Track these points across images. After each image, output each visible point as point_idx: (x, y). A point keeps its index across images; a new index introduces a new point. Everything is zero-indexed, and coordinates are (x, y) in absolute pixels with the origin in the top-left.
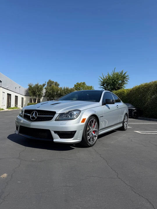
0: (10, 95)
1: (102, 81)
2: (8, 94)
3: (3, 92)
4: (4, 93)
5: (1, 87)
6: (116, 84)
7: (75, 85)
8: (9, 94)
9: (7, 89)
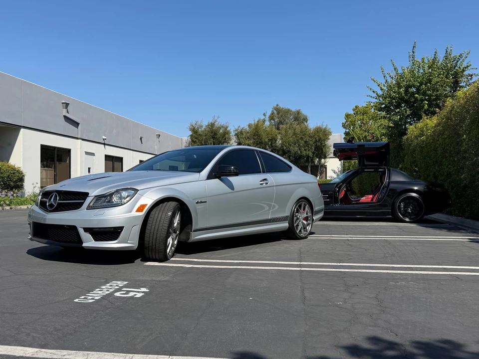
0: (120, 160)
1: (380, 93)
2: (108, 158)
3: (87, 153)
4: (93, 154)
5: (77, 138)
6: (422, 100)
7: (348, 116)
8: (113, 157)
9: (104, 144)
